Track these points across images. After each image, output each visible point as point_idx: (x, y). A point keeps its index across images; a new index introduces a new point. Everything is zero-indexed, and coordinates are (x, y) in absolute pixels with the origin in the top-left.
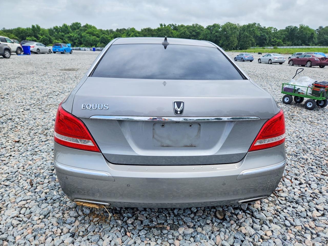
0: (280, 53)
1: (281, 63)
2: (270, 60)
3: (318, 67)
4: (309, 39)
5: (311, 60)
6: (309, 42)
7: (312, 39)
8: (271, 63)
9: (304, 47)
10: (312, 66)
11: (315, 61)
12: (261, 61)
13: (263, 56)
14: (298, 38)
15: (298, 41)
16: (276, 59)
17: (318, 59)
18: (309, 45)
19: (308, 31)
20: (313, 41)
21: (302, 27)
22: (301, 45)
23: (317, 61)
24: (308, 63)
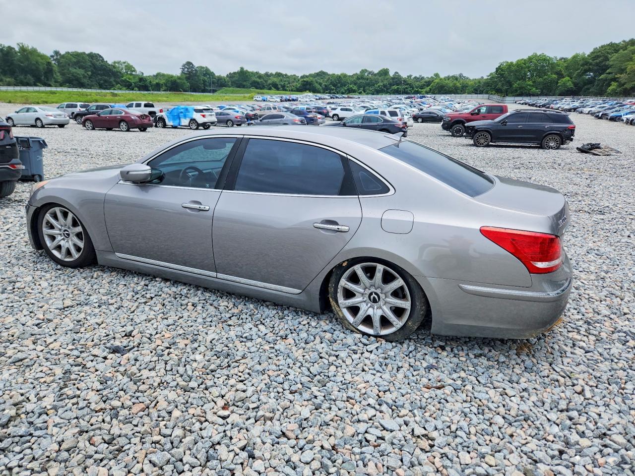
0: (10, 102)
1: (61, 126)
2: (37, 119)
3: (137, 130)
4: (46, 73)
5: (126, 120)
6: (48, 80)
7: (53, 75)
8: (43, 127)
9: (43, 89)
10: (131, 130)
11: (132, 120)
12: (13, 121)
13: (16, 112)
14: (24, 71)
15: (26, 75)
16: (52, 118)
17: (137, 118)
18: (50, 86)
19: (39, 58)
20: (54, 78)
21: (23, 49)
22: (36, 85)
23: (136, 120)
24: (122, 124)
